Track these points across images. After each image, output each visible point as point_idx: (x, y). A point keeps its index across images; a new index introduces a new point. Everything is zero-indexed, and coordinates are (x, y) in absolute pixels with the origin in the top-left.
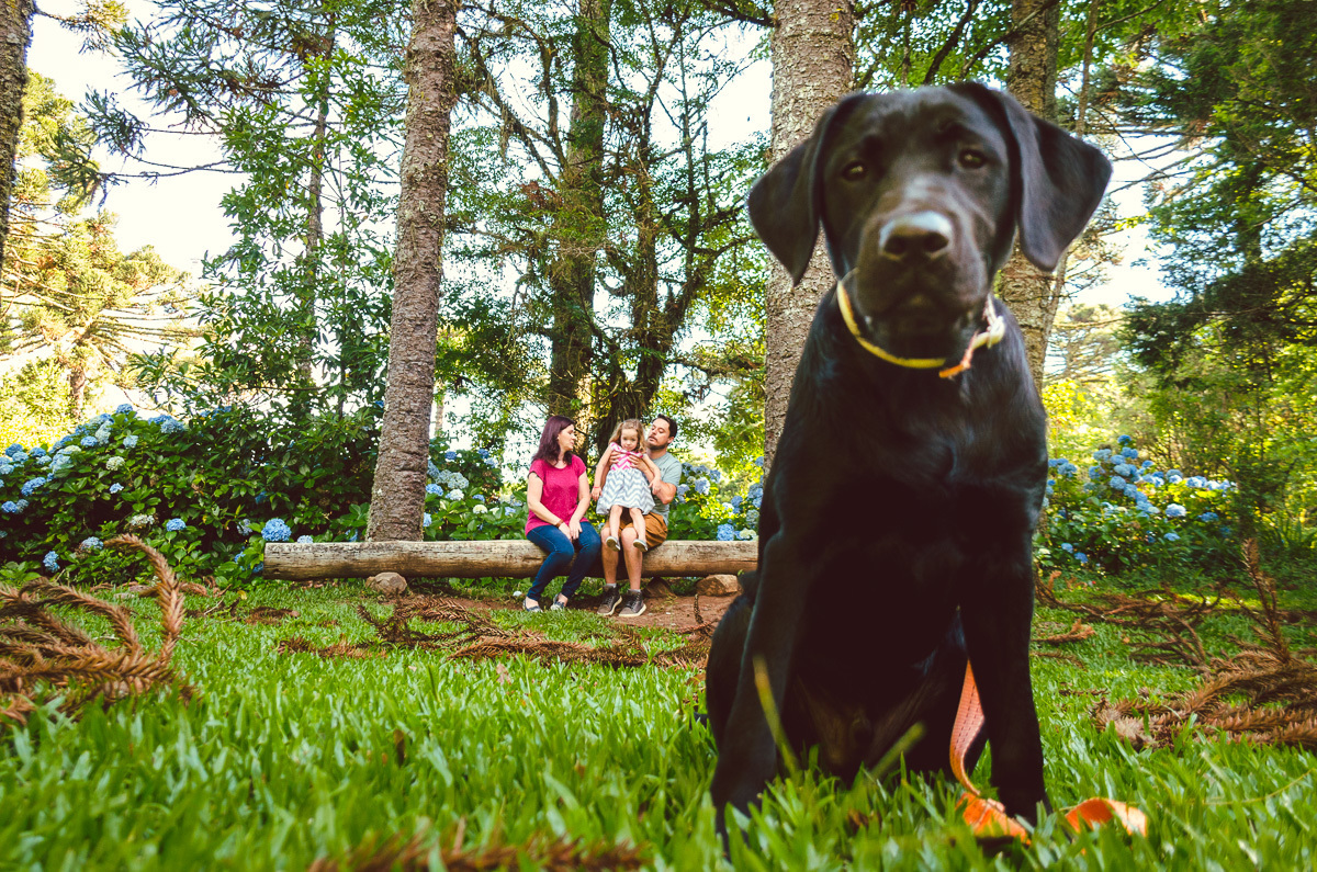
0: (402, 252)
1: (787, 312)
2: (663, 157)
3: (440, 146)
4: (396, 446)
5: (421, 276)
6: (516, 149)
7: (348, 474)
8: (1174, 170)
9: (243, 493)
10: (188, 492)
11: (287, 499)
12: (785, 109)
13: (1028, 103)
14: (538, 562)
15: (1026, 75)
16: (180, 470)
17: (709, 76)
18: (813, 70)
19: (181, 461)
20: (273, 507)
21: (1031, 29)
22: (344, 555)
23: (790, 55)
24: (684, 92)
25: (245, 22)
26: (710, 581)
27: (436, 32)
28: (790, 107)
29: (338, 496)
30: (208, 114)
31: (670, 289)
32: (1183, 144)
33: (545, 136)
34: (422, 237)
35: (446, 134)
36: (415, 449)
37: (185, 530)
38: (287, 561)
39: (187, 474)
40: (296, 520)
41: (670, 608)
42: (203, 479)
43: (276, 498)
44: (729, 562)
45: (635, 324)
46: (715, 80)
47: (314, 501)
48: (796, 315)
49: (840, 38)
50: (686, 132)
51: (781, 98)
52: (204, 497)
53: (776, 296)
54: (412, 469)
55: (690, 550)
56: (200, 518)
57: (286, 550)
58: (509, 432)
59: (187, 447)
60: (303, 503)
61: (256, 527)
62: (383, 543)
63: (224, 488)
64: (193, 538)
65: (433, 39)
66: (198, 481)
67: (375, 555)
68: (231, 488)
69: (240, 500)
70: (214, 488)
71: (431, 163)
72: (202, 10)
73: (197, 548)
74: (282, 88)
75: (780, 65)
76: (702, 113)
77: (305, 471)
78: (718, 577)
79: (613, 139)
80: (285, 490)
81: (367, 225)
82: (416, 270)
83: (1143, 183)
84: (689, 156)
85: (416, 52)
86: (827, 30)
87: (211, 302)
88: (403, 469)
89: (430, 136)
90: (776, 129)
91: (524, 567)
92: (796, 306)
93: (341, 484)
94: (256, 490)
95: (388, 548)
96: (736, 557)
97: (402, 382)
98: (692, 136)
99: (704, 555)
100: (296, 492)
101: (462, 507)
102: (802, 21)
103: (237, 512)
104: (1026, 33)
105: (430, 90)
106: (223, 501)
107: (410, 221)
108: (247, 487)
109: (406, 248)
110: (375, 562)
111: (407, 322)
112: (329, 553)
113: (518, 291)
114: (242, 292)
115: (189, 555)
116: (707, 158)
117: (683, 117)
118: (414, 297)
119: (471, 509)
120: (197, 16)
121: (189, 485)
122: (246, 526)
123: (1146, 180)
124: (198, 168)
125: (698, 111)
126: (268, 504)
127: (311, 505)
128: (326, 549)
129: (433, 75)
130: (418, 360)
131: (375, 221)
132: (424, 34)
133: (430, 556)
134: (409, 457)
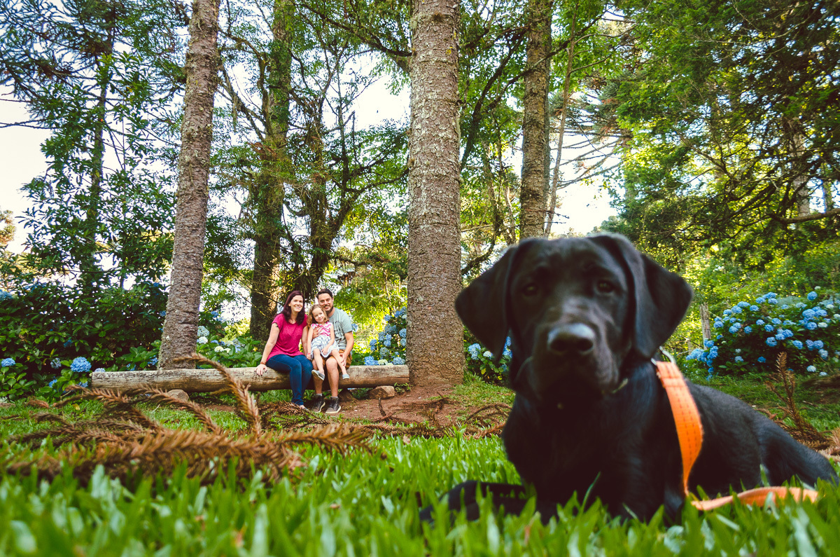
0: (184, 182)
1: (422, 227)
2: (327, 133)
3: (208, 116)
4: (179, 308)
5: (196, 199)
6: (243, 121)
7: (127, 328)
8: (590, 155)
9: (56, 340)
10: (17, 340)
11: (87, 344)
12: (420, 105)
13: (536, 111)
14: (273, 381)
15: (535, 94)
16: (11, 325)
17: (352, 84)
18: (437, 83)
19: (11, 320)
20: (77, 350)
21: (539, 69)
22: (146, 379)
23: (423, 72)
24: (339, 93)
25: (50, 30)
26: (378, 390)
27: (205, 43)
28: (423, 104)
29: (121, 342)
30: (30, 88)
31: (331, 213)
32: (594, 141)
33: (259, 115)
34: (196, 173)
35: (212, 108)
36: (191, 310)
37: (14, 366)
38: (107, 383)
39: (16, 328)
40: (93, 358)
41: (356, 407)
42: (26, 331)
43: (79, 344)
44: (389, 378)
45: (313, 234)
46: (356, 88)
47: (105, 346)
48: (427, 229)
49: (452, 65)
50: (340, 118)
51: (417, 98)
52: (27, 344)
53: (415, 217)
54: (190, 323)
55: (366, 371)
56: (25, 358)
57: (107, 376)
58: (225, 302)
59: (14, 310)
60: (97, 347)
61: (66, 363)
62: (172, 371)
63: (42, 337)
64: (20, 371)
65: (204, 47)
66: (23, 332)
67: (167, 379)
68: (48, 338)
69: (54, 345)
70: (35, 337)
71: (202, 126)
72: (21, 19)
73: (23, 378)
74: (73, 74)
75: (417, 79)
76: (349, 106)
77: (99, 326)
78: (383, 387)
79: (299, 119)
80: (86, 339)
81: (141, 165)
82: (192, 195)
83: (574, 162)
84: (342, 133)
85: (192, 55)
86: (445, 59)
87: (34, 213)
88: (184, 323)
89: (202, 109)
90: (414, 117)
91: (264, 384)
92: (427, 223)
93: (123, 334)
94: (65, 338)
95: (176, 374)
96: (393, 375)
97: (183, 266)
98: (345, 120)
99: (375, 374)
100: (93, 340)
101: (207, 348)
102: (430, 53)
103: (52, 353)
104: (535, 70)
105: (202, 80)
106: (41, 346)
107: (189, 163)
108: (60, 337)
109: (186, 180)
110: (168, 383)
111: (186, 228)
112: (136, 378)
113: (242, 212)
114: (56, 207)
115: (18, 382)
116: (353, 134)
117: (338, 108)
118: (191, 212)
119: (212, 350)
120: (17, 23)
121: (17, 335)
122: (57, 363)
123: (576, 160)
124: (17, 124)
125: (346, 106)
126: (74, 347)
127: (103, 348)
128: (134, 375)
129: (204, 70)
130: (194, 252)
131: (146, 164)
132: (197, 44)
133: (204, 378)
134: (188, 315)
